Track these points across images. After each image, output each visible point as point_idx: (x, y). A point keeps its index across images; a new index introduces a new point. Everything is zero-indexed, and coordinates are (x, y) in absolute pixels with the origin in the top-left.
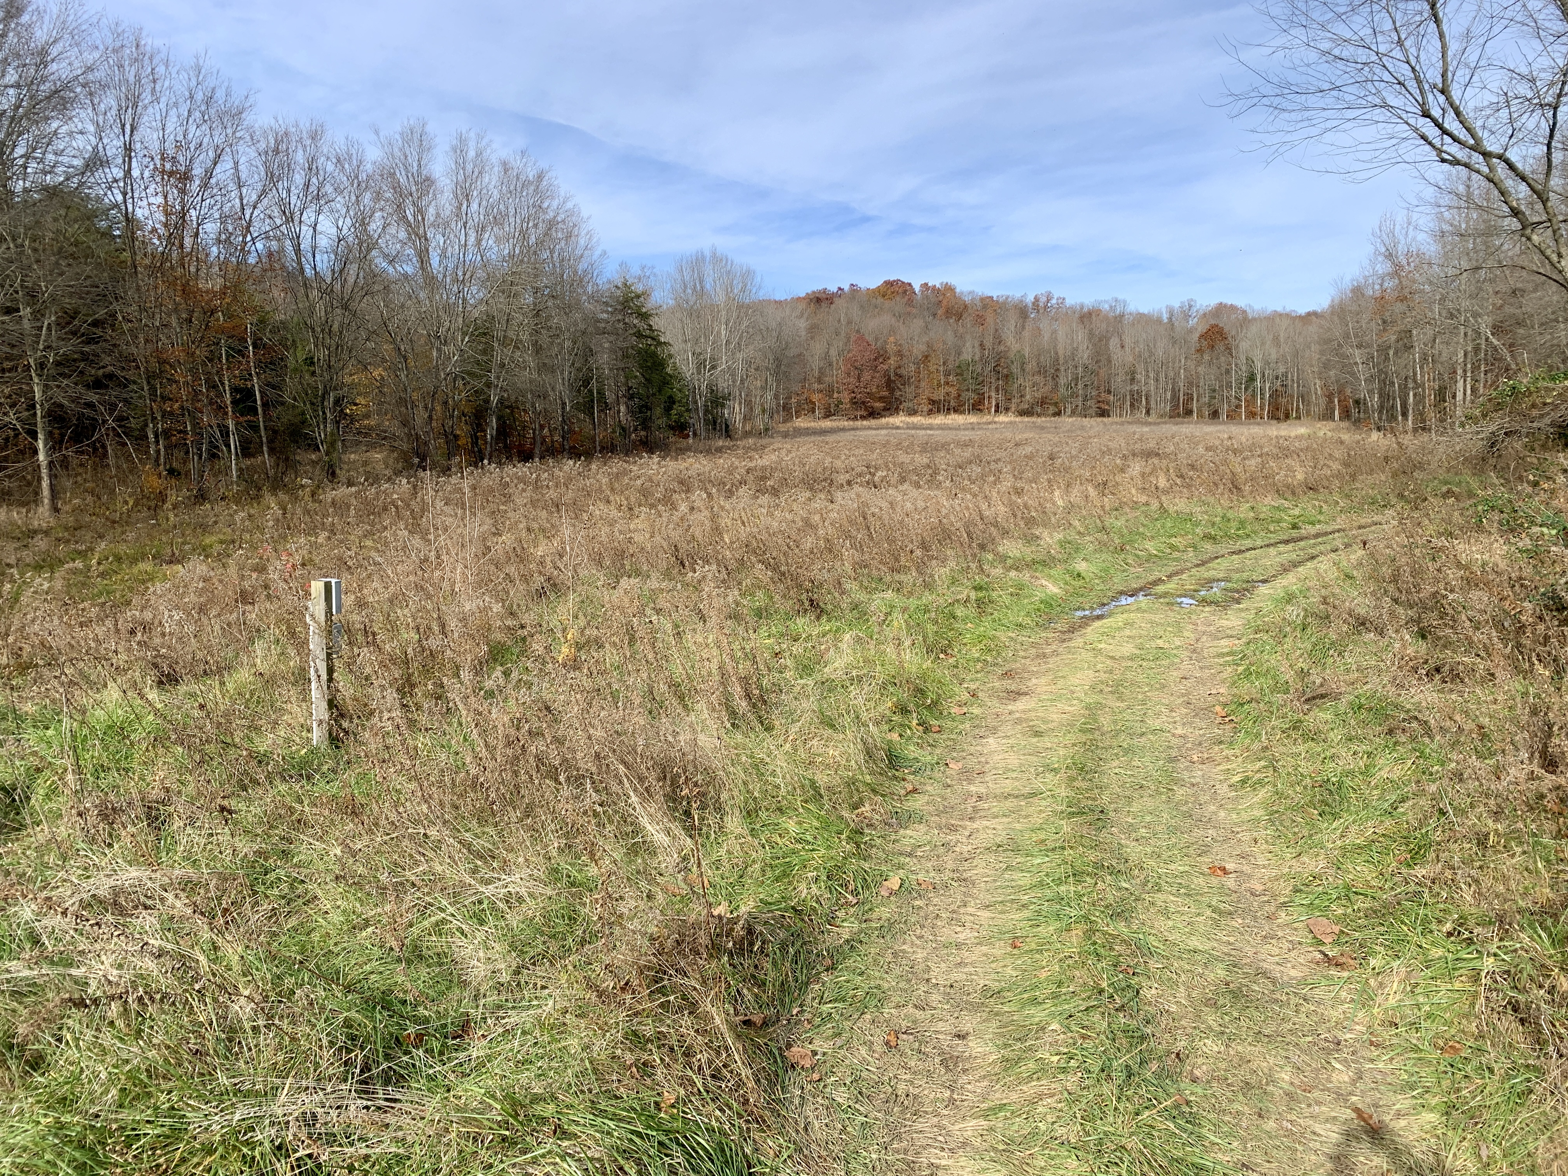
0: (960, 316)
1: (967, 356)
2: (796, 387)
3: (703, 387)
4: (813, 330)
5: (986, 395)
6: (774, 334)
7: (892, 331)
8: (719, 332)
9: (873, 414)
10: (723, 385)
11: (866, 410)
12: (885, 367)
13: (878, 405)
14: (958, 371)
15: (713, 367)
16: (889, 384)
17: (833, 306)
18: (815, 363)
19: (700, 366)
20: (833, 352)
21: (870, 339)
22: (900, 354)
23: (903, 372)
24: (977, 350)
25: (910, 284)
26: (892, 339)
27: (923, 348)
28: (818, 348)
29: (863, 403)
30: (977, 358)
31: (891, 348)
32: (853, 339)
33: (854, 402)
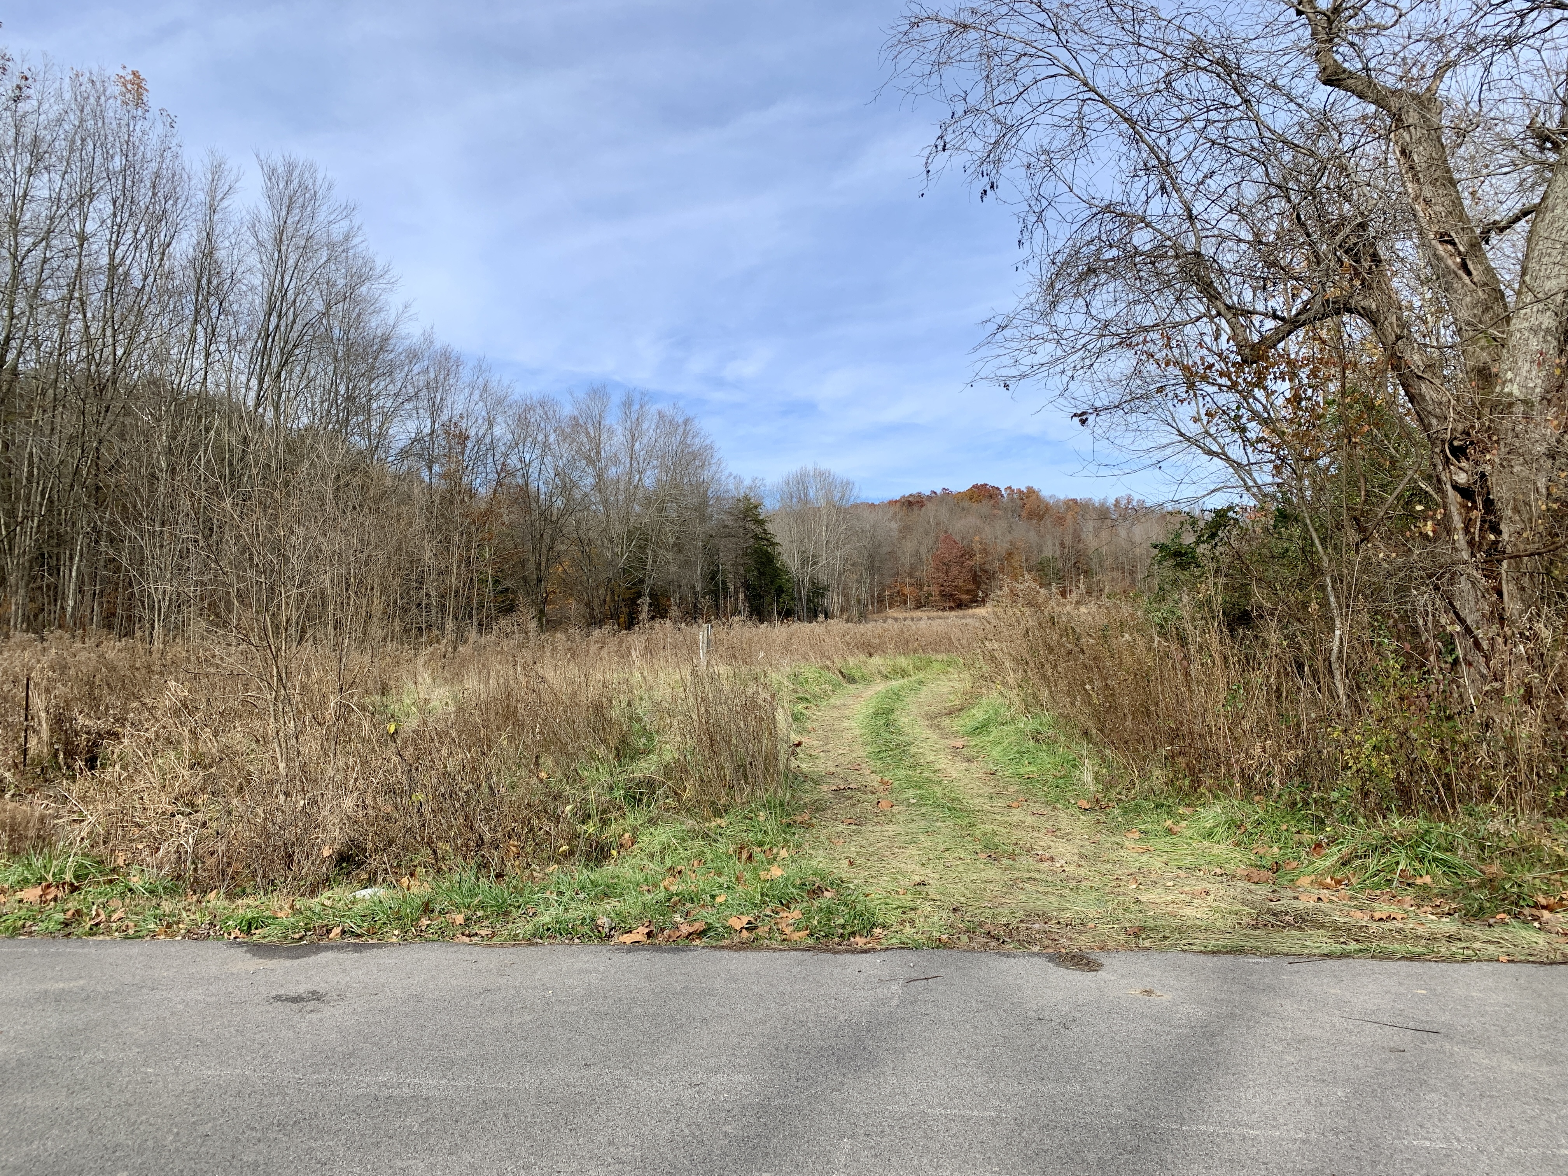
0: (1041, 518)
1: (1048, 552)
2: (888, 581)
3: (807, 580)
4: (906, 530)
6: (869, 535)
7: (978, 531)
8: (820, 534)
9: (960, 605)
10: (823, 579)
11: (954, 601)
12: (972, 563)
13: (966, 597)
14: (1040, 567)
15: (815, 563)
16: (976, 579)
17: (923, 509)
18: (906, 560)
19: (804, 562)
20: (923, 550)
21: (958, 538)
22: (985, 551)
23: (987, 567)
24: (1057, 548)
25: (997, 488)
26: (977, 538)
27: (1007, 546)
28: (909, 546)
29: (951, 595)
30: (1057, 555)
31: (976, 546)
32: (942, 537)
33: (943, 594)
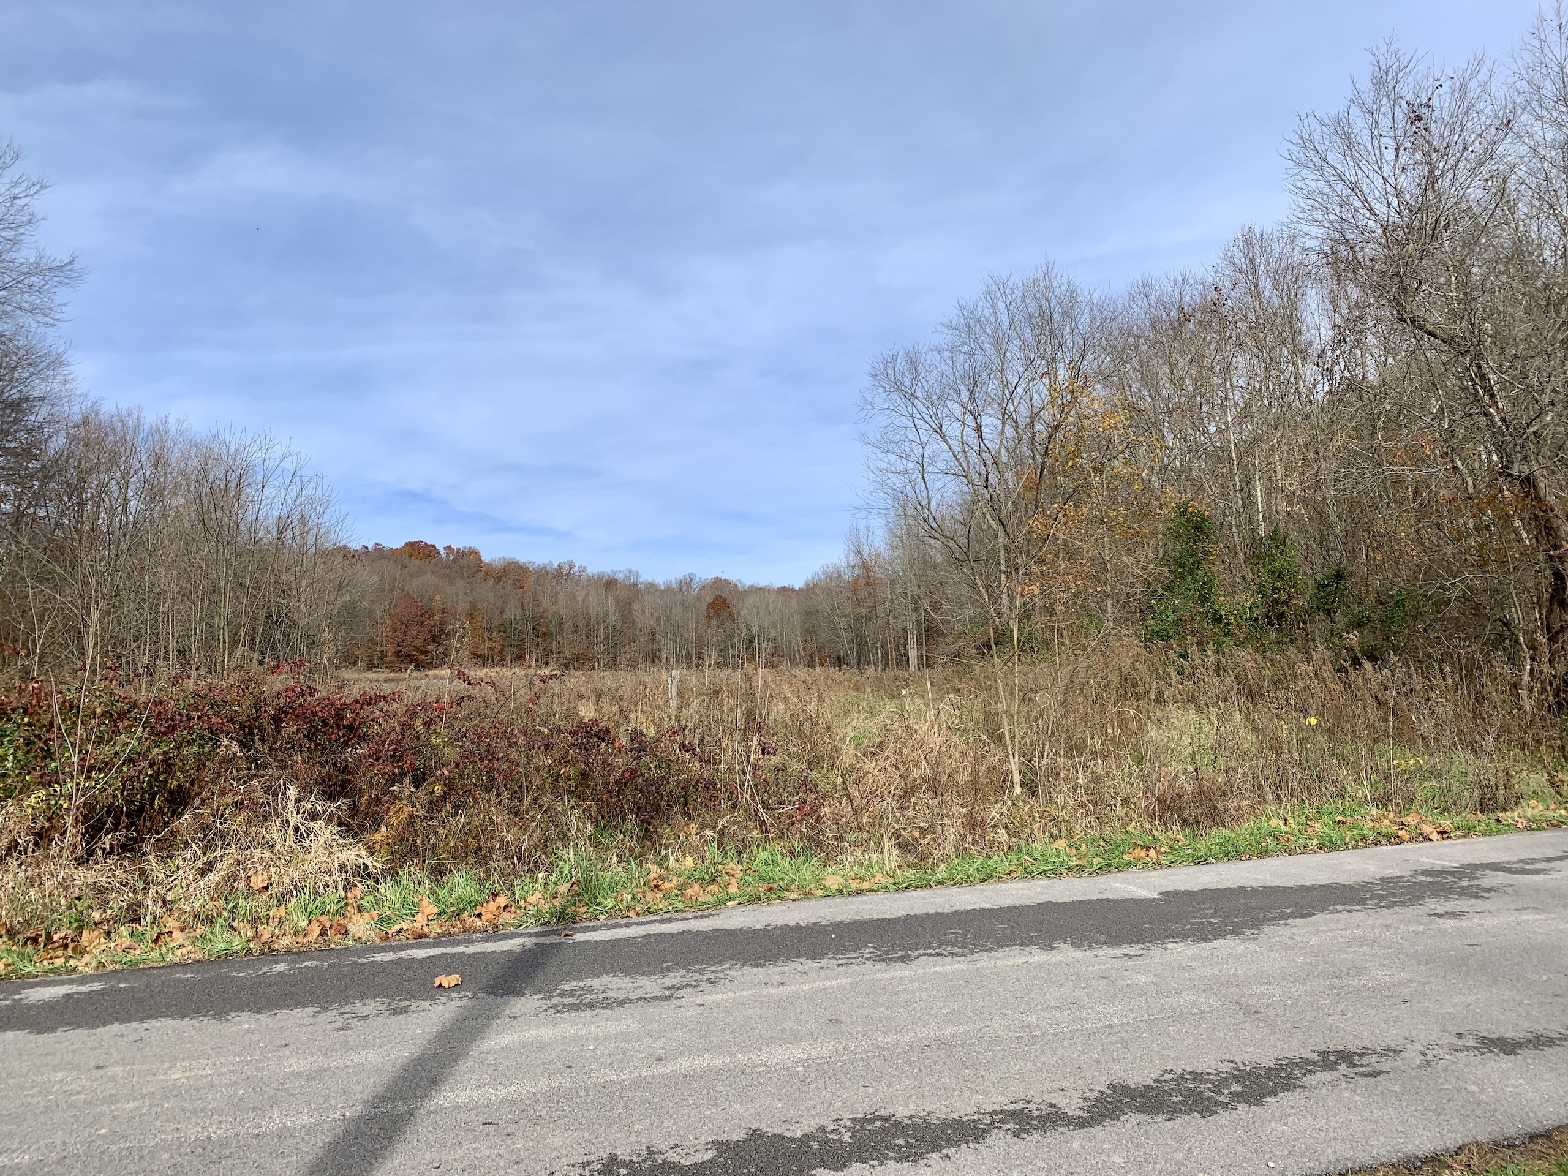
1: (509, 615)
5: (528, 651)
9: (419, 666)
11: (412, 662)
12: (432, 623)
13: (424, 658)
14: (501, 628)
16: (434, 639)
21: (416, 597)
22: (445, 611)
23: (448, 627)
24: (518, 610)
25: (433, 546)
26: (437, 597)
27: (467, 606)
29: (409, 656)
30: (518, 618)
31: (437, 605)
32: (399, 595)
33: (398, 654)
